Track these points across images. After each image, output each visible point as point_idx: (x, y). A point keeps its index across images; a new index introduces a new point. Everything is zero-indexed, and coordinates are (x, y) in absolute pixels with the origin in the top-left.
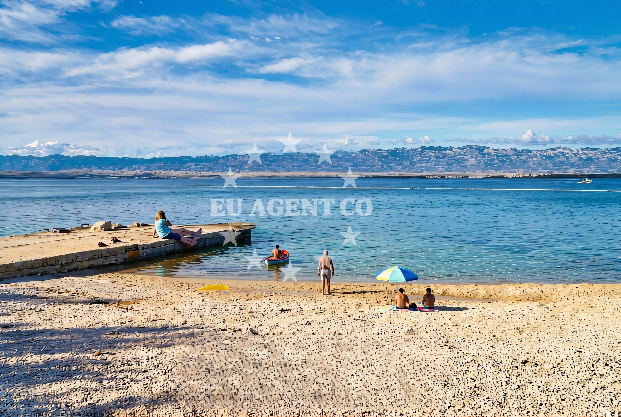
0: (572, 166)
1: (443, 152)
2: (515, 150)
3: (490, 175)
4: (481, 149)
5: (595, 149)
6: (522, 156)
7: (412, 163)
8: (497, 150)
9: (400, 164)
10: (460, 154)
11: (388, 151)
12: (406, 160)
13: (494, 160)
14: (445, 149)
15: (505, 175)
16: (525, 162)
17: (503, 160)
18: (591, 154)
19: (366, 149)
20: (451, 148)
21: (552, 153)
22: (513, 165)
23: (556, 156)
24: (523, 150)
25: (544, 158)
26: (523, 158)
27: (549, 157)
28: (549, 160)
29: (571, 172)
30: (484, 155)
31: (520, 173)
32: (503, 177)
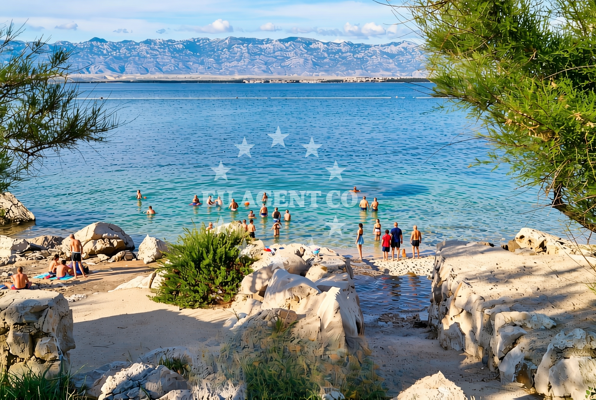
1: (259, 46)
2: (350, 44)
4: (308, 43)
6: (358, 52)
7: (218, 61)
8: (327, 44)
9: (202, 63)
10: (281, 50)
11: (183, 43)
12: (210, 56)
14: (261, 42)
15: (343, 78)
16: (363, 61)
17: (335, 60)
19: (151, 39)
20: (269, 41)
21: (394, 49)
22: (349, 66)
23: (400, 53)
24: (359, 45)
25: (385, 56)
27: (391, 56)
28: (392, 58)
30: (311, 51)
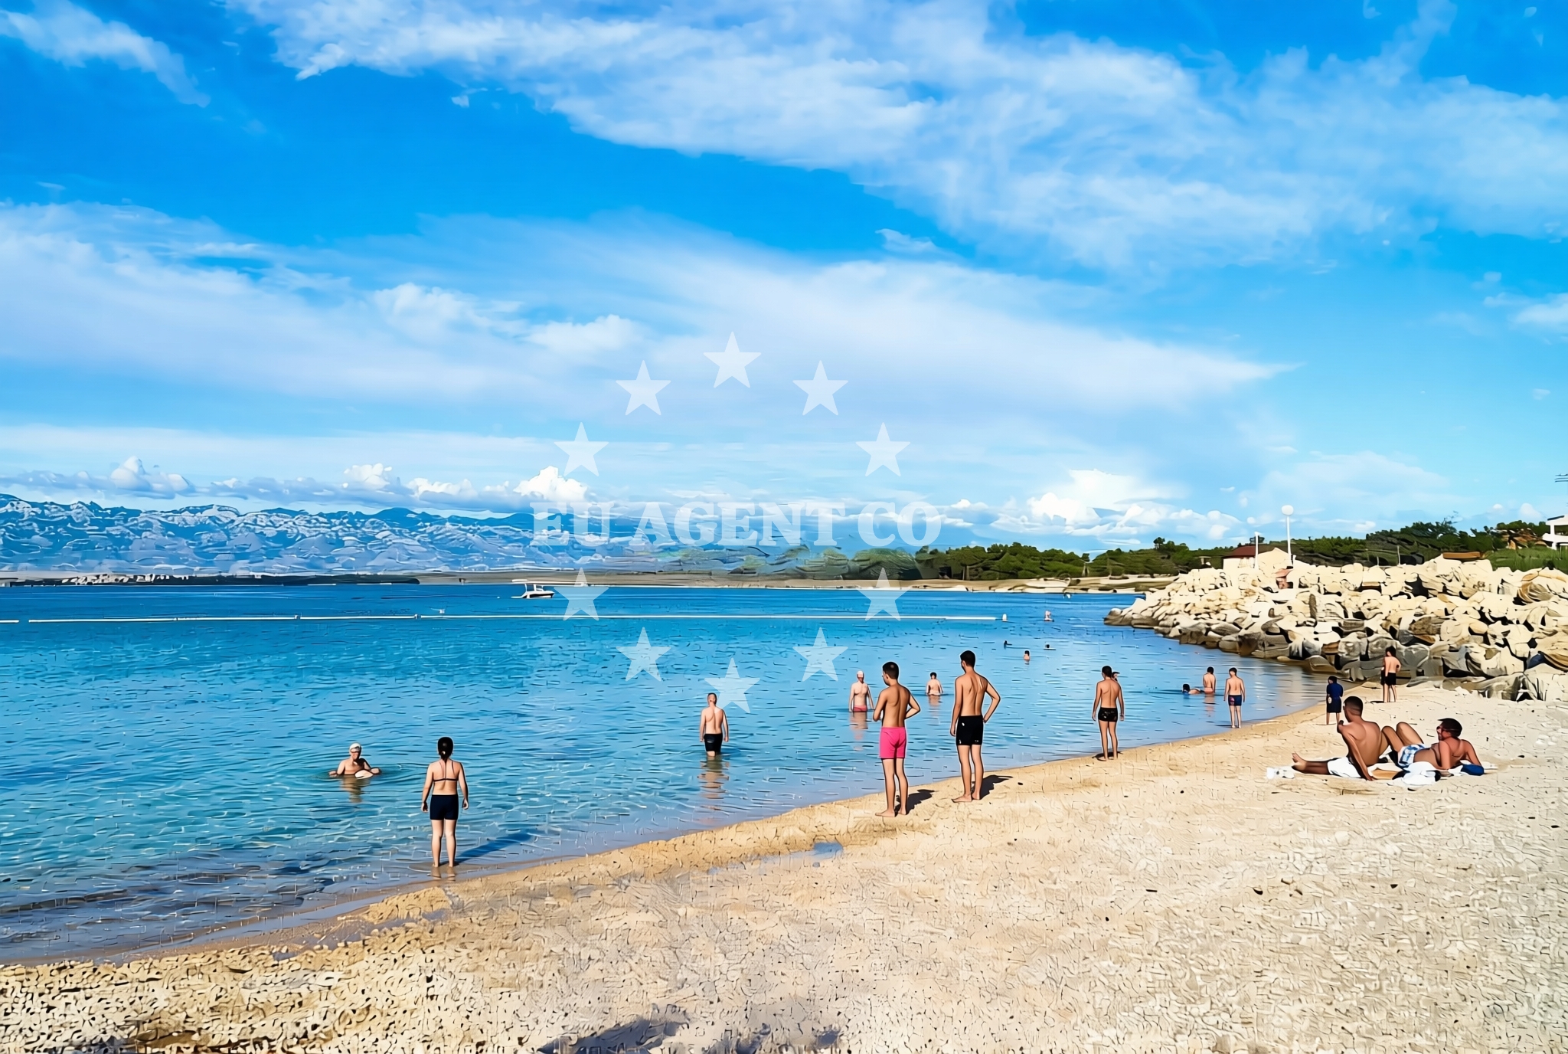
0: (241, 554)
2: (93, 506)
3: (22, 576)
5: (293, 514)
6: (111, 524)
8: (42, 506)
13: (33, 533)
15: (64, 576)
16: (121, 541)
18: (284, 524)
21: (190, 519)
22: (87, 550)
23: (202, 527)
24: (115, 510)
25: (170, 532)
26: (113, 530)
27: (183, 531)
28: (183, 536)
29: (240, 569)
31: (104, 572)
32: (59, 582)
